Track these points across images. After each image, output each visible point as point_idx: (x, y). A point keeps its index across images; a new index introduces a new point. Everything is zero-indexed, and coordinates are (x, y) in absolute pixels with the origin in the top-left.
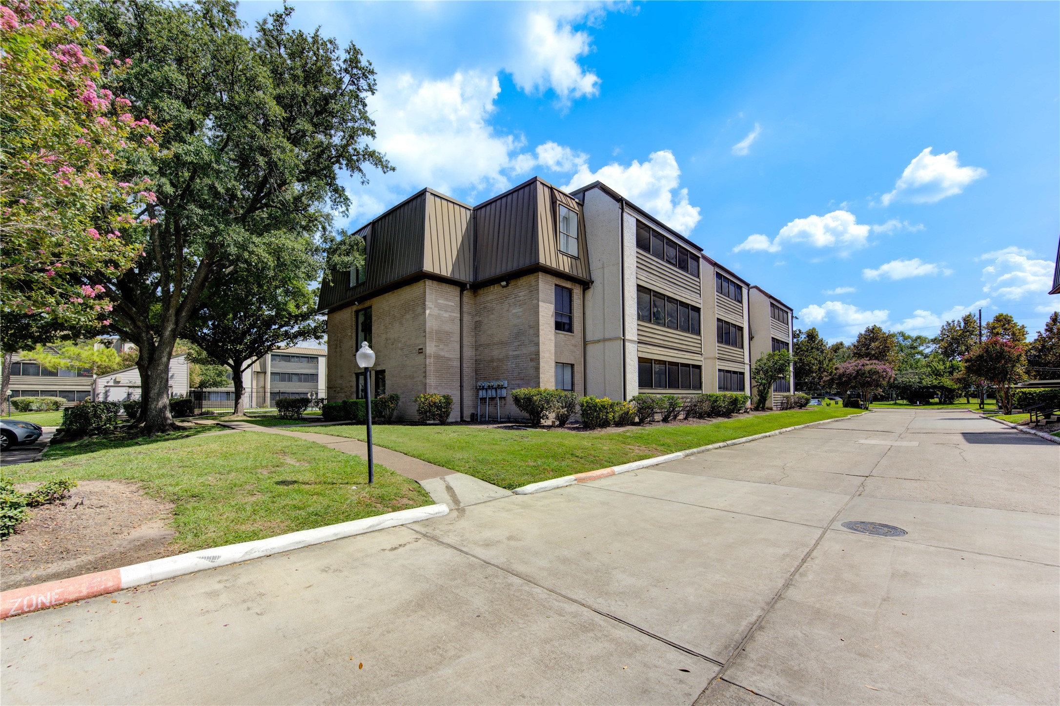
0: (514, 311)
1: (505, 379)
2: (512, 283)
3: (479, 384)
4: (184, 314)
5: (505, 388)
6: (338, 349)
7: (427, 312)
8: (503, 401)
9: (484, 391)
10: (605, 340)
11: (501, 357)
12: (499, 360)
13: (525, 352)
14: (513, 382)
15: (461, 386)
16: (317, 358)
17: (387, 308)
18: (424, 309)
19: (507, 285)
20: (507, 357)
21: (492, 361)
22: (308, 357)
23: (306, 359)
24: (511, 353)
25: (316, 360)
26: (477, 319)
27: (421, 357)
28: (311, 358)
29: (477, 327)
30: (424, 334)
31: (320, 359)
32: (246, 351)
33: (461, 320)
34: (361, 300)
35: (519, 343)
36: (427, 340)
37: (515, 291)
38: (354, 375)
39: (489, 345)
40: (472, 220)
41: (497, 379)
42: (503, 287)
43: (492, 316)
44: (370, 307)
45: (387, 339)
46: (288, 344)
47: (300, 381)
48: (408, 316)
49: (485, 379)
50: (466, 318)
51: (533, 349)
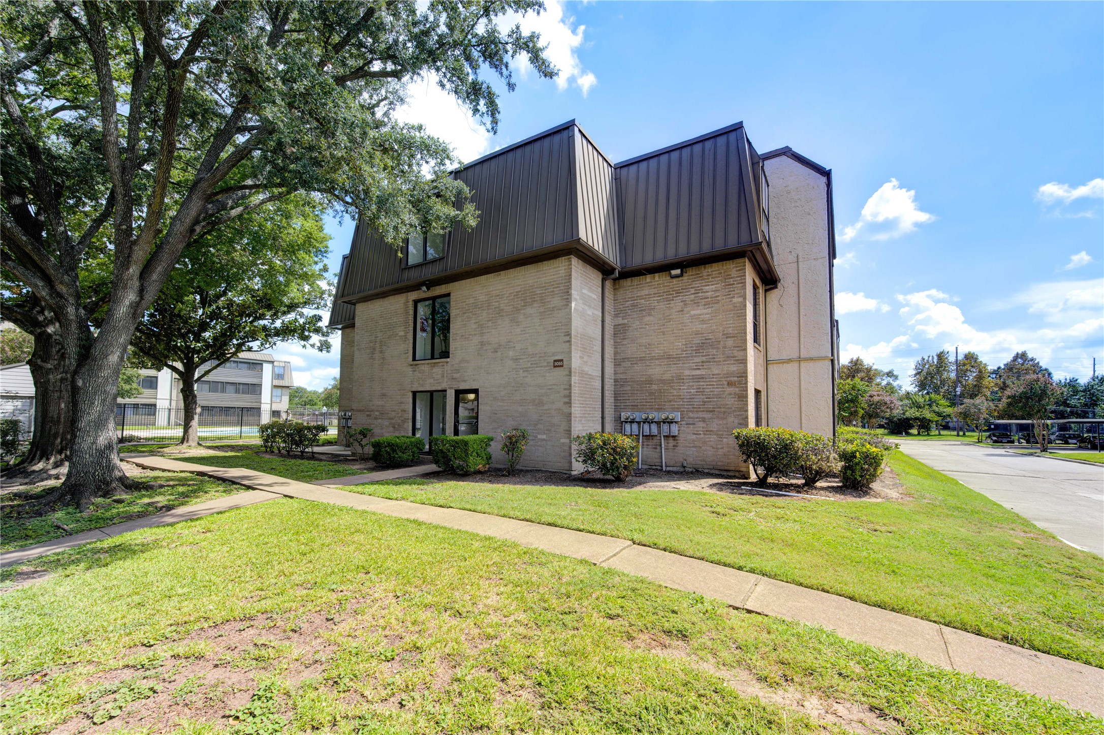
0: (692, 313)
1: (674, 410)
2: (691, 272)
3: (624, 415)
4: (155, 277)
5: (676, 422)
6: (377, 355)
7: (573, 305)
8: (671, 441)
9: (635, 426)
10: (800, 360)
11: (667, 376)
12: (663, 381)
13: (716, 372)
14: (691, 415)
15: (603, 418)
16: (262, 364)
17: (483, 298)
18: (568, 301)
19: (681, 275)
20: (680, 378)
21: (650, 382)
22: (249, 363)
23: (246, 365)
24: (687, 372)
25: (259, 366)
26: (620, 321)
27: (559, 373)
28: (253, 363)
29: (620, 332)
30: (567, 338)
31: (265, 365)
32: (205, 351)
33: (603, 321)
34: (431, 284)
35: (704, 359)
36: (573, 347)
37: (697, 284)
38: (410, 395)
39: (642, 359)
40: (614, 181)
41: (659, 410)
42: (677, 276)
43: (647, 319)
44: (448, 295)
45: (482, 344)
46: (262, 344)
47: (237, 391)
48: (529, 310)
49: (634, 408)
50: (608, 319)
51: (734, 368)
